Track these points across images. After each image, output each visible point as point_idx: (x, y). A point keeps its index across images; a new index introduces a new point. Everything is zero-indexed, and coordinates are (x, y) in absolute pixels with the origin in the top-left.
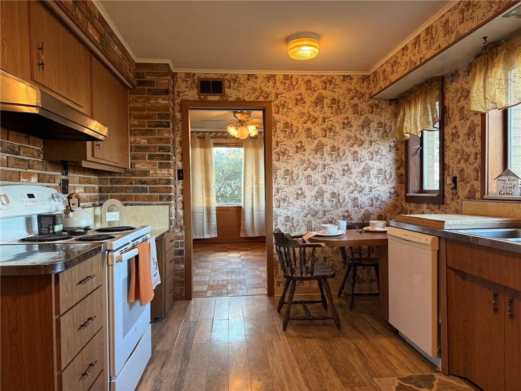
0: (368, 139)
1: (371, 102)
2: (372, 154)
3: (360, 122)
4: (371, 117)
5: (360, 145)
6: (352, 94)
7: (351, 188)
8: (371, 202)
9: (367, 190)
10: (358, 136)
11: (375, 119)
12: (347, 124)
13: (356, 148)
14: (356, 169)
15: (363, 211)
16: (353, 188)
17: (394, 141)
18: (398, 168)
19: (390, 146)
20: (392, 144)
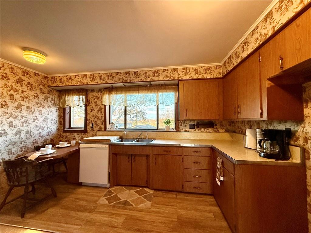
0: (47, 105)
1: (49, 89)
2: (48, 112)
3: (43, 97)
4: (48, 95)
5: (43, 108)
6: (39, 83)
7: (37, 128)
8: (47, 134)
9: (46, 128)
10: (42, 103)
11: (50, 97)
12: (36, 97)
13: (41, 108)
14: (41, 118)
15: (43, 139)
16: (39, 128)
17: (58, 107)
18: (60, 119)
19: (56, 109)
20: (57, 109)
